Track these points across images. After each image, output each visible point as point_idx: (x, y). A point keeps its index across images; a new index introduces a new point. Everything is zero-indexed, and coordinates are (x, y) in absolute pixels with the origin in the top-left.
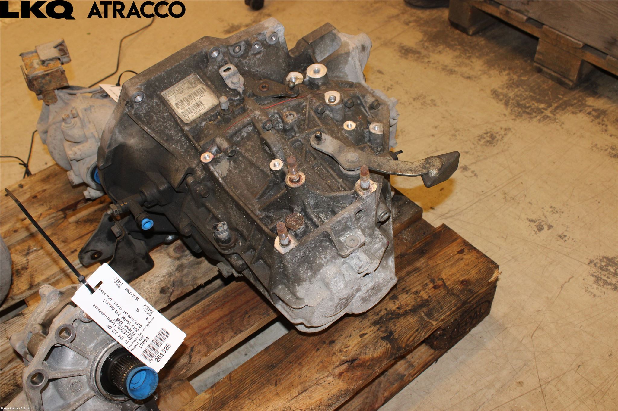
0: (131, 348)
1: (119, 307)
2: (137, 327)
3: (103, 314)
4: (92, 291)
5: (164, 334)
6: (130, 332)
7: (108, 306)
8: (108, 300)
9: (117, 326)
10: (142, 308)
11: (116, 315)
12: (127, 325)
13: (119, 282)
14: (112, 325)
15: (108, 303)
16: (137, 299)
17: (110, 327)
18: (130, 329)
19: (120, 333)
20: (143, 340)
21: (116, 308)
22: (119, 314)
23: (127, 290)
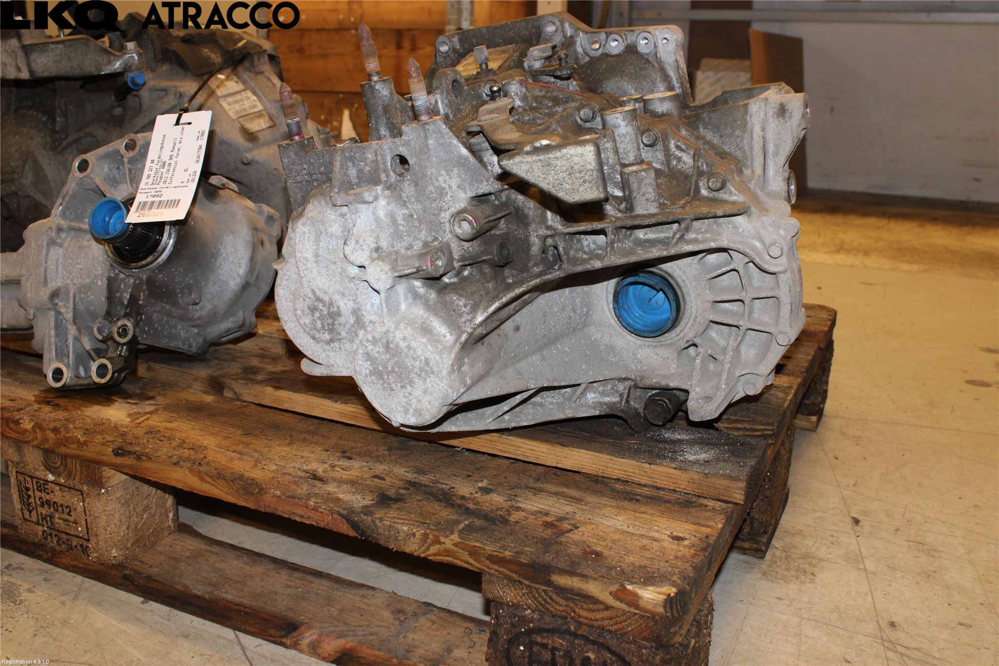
0: (142, 191)
1: (178, 154)
2: (168, 181)
3: (162, 148)
4: (177, 123)
5: (175, 203)
6: (159, 180)
7: (173, 145)
8: (178, 141)
9: (158, 167)
10: (190, 171)
11: (169, 157)
12: (164, 173)
13: (202, 135)
14: (156, 162)
15: (175, 144)
16: (198, 161)
17: (153, 161)
18: (161, 177)
19: (153, 174)
20: (156, 194)
21: (175, 154)
22: (171, 158)
23: (200, 147)
